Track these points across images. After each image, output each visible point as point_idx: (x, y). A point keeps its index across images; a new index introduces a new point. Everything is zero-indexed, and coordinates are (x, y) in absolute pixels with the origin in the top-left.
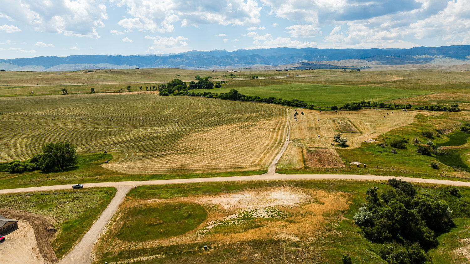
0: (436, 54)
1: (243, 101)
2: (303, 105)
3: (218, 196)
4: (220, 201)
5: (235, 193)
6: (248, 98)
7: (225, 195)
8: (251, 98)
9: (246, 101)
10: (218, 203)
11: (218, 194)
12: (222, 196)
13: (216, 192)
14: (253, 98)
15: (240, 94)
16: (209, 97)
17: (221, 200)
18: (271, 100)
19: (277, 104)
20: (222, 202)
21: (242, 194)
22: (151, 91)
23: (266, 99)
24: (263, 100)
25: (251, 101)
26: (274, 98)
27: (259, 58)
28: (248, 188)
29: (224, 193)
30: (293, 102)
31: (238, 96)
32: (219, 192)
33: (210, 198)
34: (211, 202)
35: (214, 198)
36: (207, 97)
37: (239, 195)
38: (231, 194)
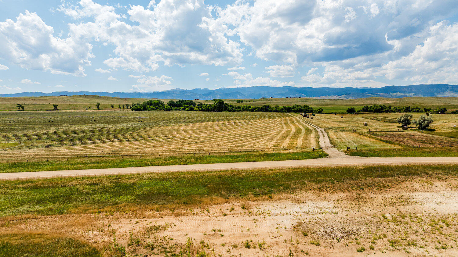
0: (407, 92)
1: (230, 111)
2: (309, 110)
3: (196, 211)
4: (203, 229)
5: (266, 197)
6: (236, 108)
7: (226, 207)
8: (241, 108)
9: (234, 111)
10: (197, 237)
11: (199, 204)
12: (213, 209)
13: (188, 195)
14: (243, 107)
15: (226, 104)
16: (189, 110)
17: (210, 227)
18: (266, 109)
19: (274, 111)
20: (217, 233)
21: (297, 202)
22: (124, 109)
23: (258, 108)
24: (255, 108)
25: (240, 111)
26: (269, 107)
27: (240, 95)
28: (308, 183)
29: (219, 199)
30: (295, 108)
31: (225, 106)
32: (201, 195)
33: (162, 216)
34: (161, 234)
35: (178, 215)
36: (187, 111)
37: (284, 204)
38: (250, 203)
